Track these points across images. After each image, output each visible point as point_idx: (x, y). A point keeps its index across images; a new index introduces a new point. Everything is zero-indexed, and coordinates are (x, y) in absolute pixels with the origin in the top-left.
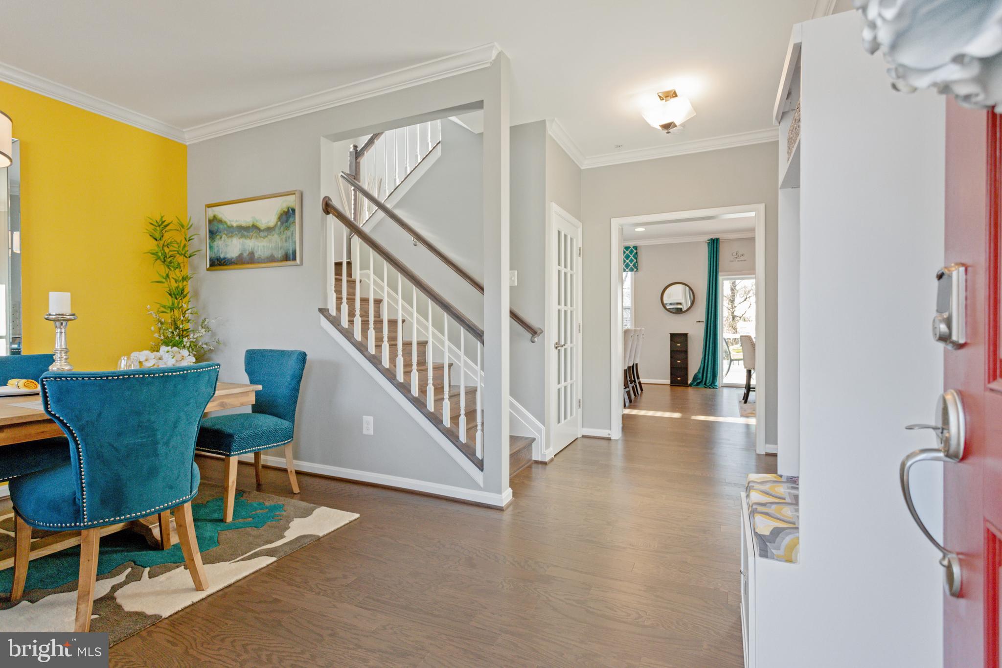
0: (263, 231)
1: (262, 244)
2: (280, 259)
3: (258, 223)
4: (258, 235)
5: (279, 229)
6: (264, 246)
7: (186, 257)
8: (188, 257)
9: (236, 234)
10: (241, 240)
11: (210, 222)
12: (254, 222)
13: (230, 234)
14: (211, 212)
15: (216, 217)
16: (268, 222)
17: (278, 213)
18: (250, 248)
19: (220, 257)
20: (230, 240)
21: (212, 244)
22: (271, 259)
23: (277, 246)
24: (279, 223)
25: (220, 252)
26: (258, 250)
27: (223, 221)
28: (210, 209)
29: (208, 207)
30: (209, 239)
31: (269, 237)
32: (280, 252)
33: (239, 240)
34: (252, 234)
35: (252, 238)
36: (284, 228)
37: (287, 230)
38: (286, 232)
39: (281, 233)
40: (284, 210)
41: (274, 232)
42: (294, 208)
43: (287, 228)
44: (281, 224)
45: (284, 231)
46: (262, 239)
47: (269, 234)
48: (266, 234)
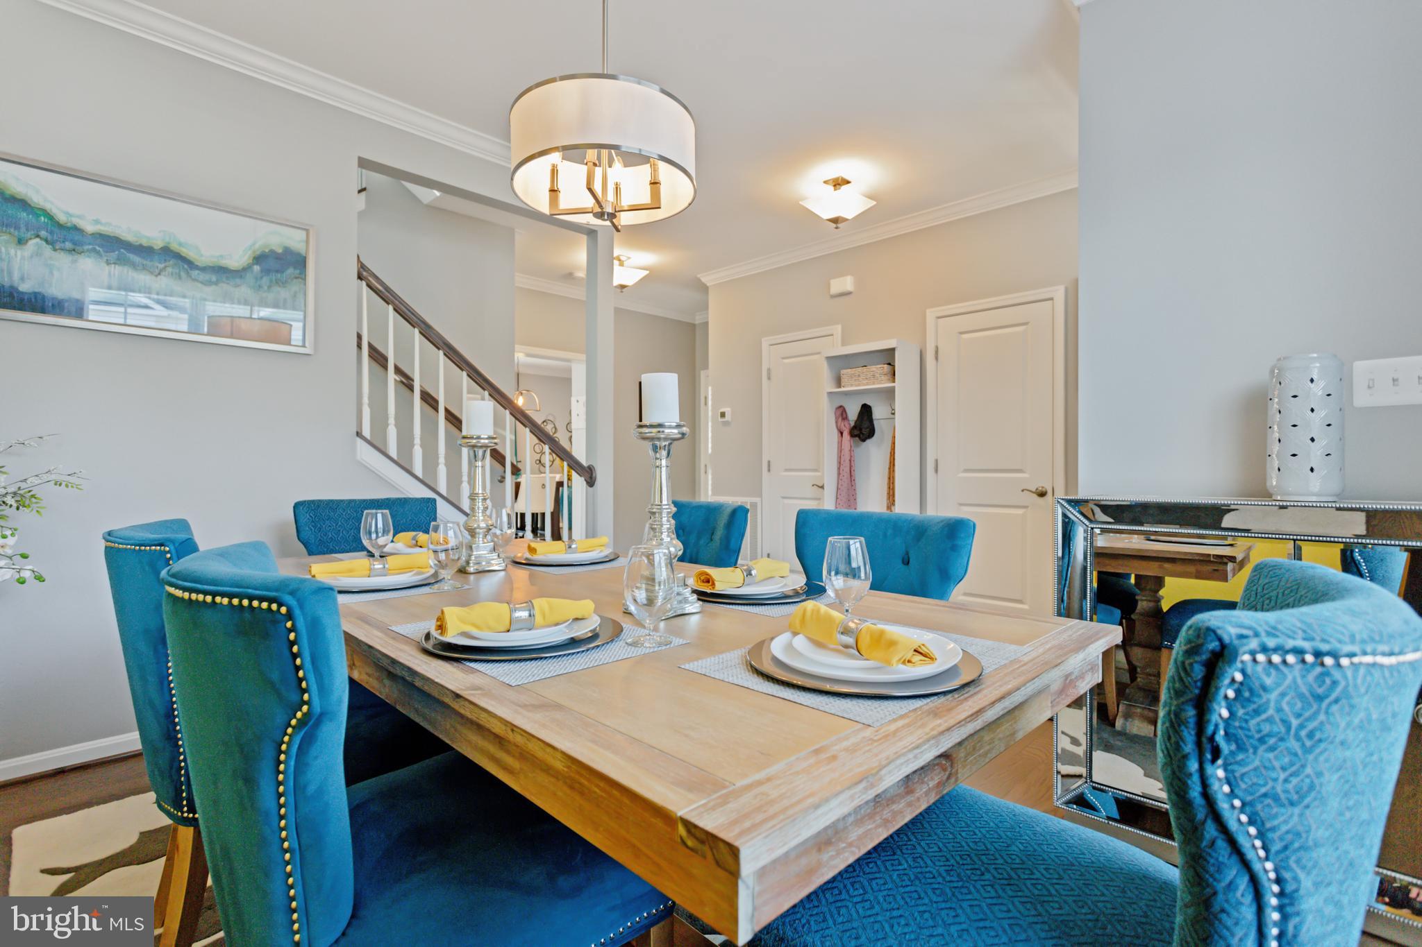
0: (201, 269)
3: (184, 249)
4: (183, 273)
5: (256, 279)
10: (116, 268)
12: (170, 243)
13: (69, 245)
16: (223, 257)
17: (254, 249)
24: (257, 268)
31: (223, 288)
33: (107, 268)
34: (161, 266)
35: (159, 274)
36: (271, 281)
37: (280, 286)
38: (276, 289)
39: (260, 286)
40: (274, 248)
41: (238, 281)
42: (303, 252)
43: (283, 284)
44: (262, 271)
45: (269, 287)
46: (200, 285)
47: (224, 279)
48: (214, 278)
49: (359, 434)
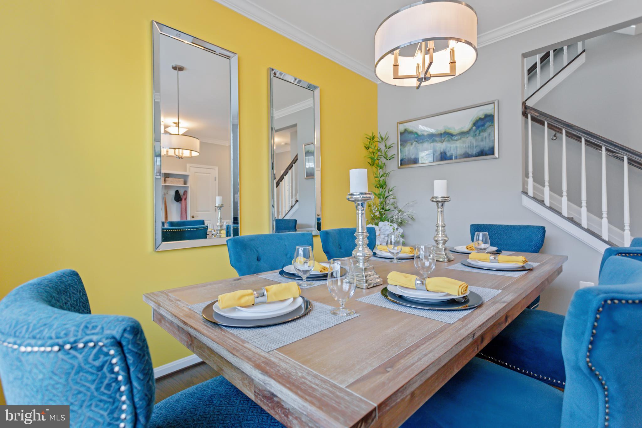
0: (455, 136)
1: (454, 145)
2: (475, 155)
3: (450, 130)
4: (450, 139)
5: (474, 132)
6: (457, 147)
7: (387, 160)
8: (388, 159)
9: (427, 140)
10: (432, 144)
11: (401, 134)
12: (446, 130)
13: (421, 141)
14: (402, 128)
15: (407, 130)
16: (462, 128)
17: (473, 120)
18: (442, 149)
19: (410, 158)
20: (420, 145)
21: (402, 150)
22: (467, 156)
23: (472, 145)
24: (474, 128)
25: (411, 154)
26: (451, 150)
27: (414, 132)
28: (400, 125)
29: (400, 124)
30: (400, 146)
31: (463, 139)
32: (475, 149)
33: (430, 145)
34: (444, 139)
35: (443, 142)
36: (480, 131)
37: (483, 132)
38: (482, 134)
39: (476, 135)
40: (480, 117)
41: (468, 135)
42: (493, 114)
43: (484, 131)
44: (476, 128)
45: (479, 134)
46: (455, 141)
47: (463, 137)
48: (459, 137)
49: (525, 193)
